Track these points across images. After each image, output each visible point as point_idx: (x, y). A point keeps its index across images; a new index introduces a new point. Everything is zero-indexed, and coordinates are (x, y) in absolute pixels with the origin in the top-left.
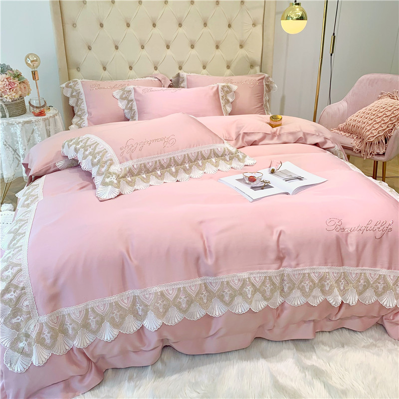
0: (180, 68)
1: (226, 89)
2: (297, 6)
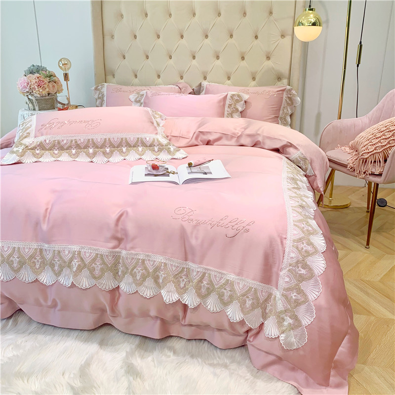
0: (205, 78)
1: (236, 98)
2: (311, 11)
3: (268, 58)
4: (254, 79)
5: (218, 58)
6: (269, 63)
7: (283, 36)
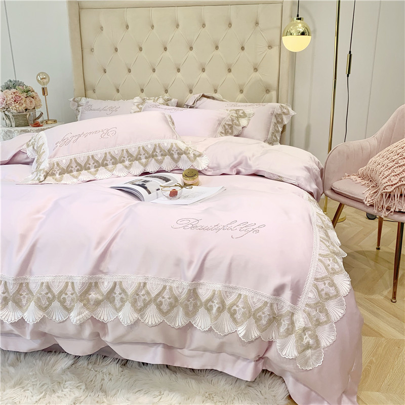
0: (191, 91)
2: (299, 21)
3: (256, 70)
4: (241, 91)
6: (257, 75)
7: (270, 47)
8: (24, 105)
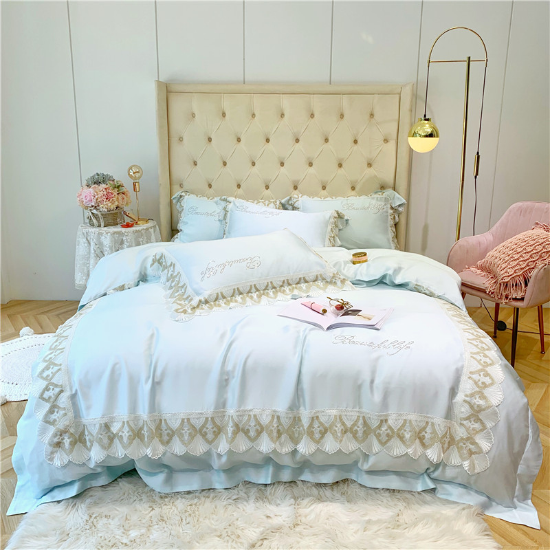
0: (295, 188)
2: (427, 122)
3: (370, 165)
4: (353, 188)
5: (311, 164)
6: (371, 171)
7: (386, 141)
8: (117, 203)
